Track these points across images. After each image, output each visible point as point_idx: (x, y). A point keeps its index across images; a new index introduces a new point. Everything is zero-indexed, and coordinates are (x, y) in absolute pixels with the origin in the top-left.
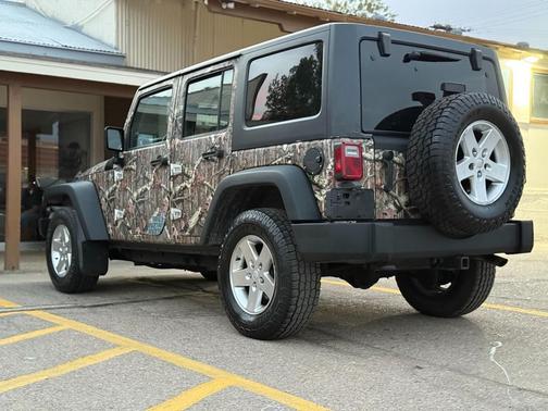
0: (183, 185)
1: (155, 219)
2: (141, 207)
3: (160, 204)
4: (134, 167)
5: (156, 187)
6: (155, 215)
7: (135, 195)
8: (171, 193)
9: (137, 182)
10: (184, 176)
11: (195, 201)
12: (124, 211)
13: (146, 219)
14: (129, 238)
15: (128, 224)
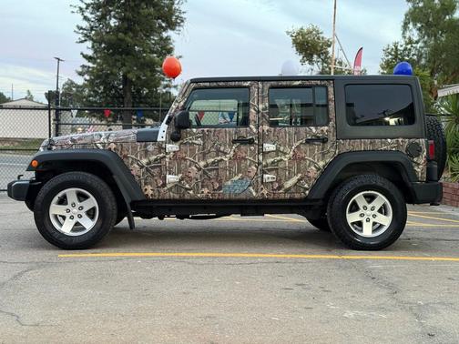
0: (278, 158)
1: (235, 182)
2: (212, 174)
3: (243, 171)
4: (198, 141)
5: (238, 159)
6: (236, 179)
7: (202, 164)
8: (260, 164)
9: (204, 154)
10: (279, 152)
11: (294, 170)
12: (180, 175)
13: (220, 182)
14: (187, 197)
15: (187, 186)
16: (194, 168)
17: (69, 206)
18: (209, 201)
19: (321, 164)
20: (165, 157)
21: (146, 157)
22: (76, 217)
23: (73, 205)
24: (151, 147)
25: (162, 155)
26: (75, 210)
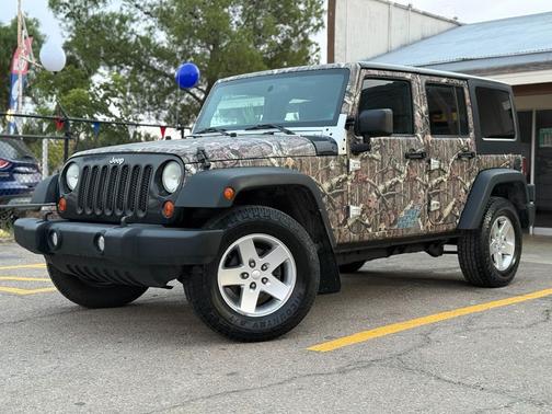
0: (440, 179)
1: (408, 212)
2: (389, 202)
3: (414, 197)
4: (377, 156)
5: (411, 180)
6: (408, 208)
7: (381, 188)
8: (427, 186)
9: (383, 174)
10: (441, 171)
11: (451, 194)
12: (362, 205)
13: (396, 214)
14: (366, 238)
15: (367, 222)
16: (374, 194)
17: (245, 268)
18: (385, 240)
19: (468, 184)
20: (346, 179)
21: (328, 179)
22: (259, 283)
23: (252, 263)
24: (332, 165)
25: (344, 176)
26: (256, 273)
